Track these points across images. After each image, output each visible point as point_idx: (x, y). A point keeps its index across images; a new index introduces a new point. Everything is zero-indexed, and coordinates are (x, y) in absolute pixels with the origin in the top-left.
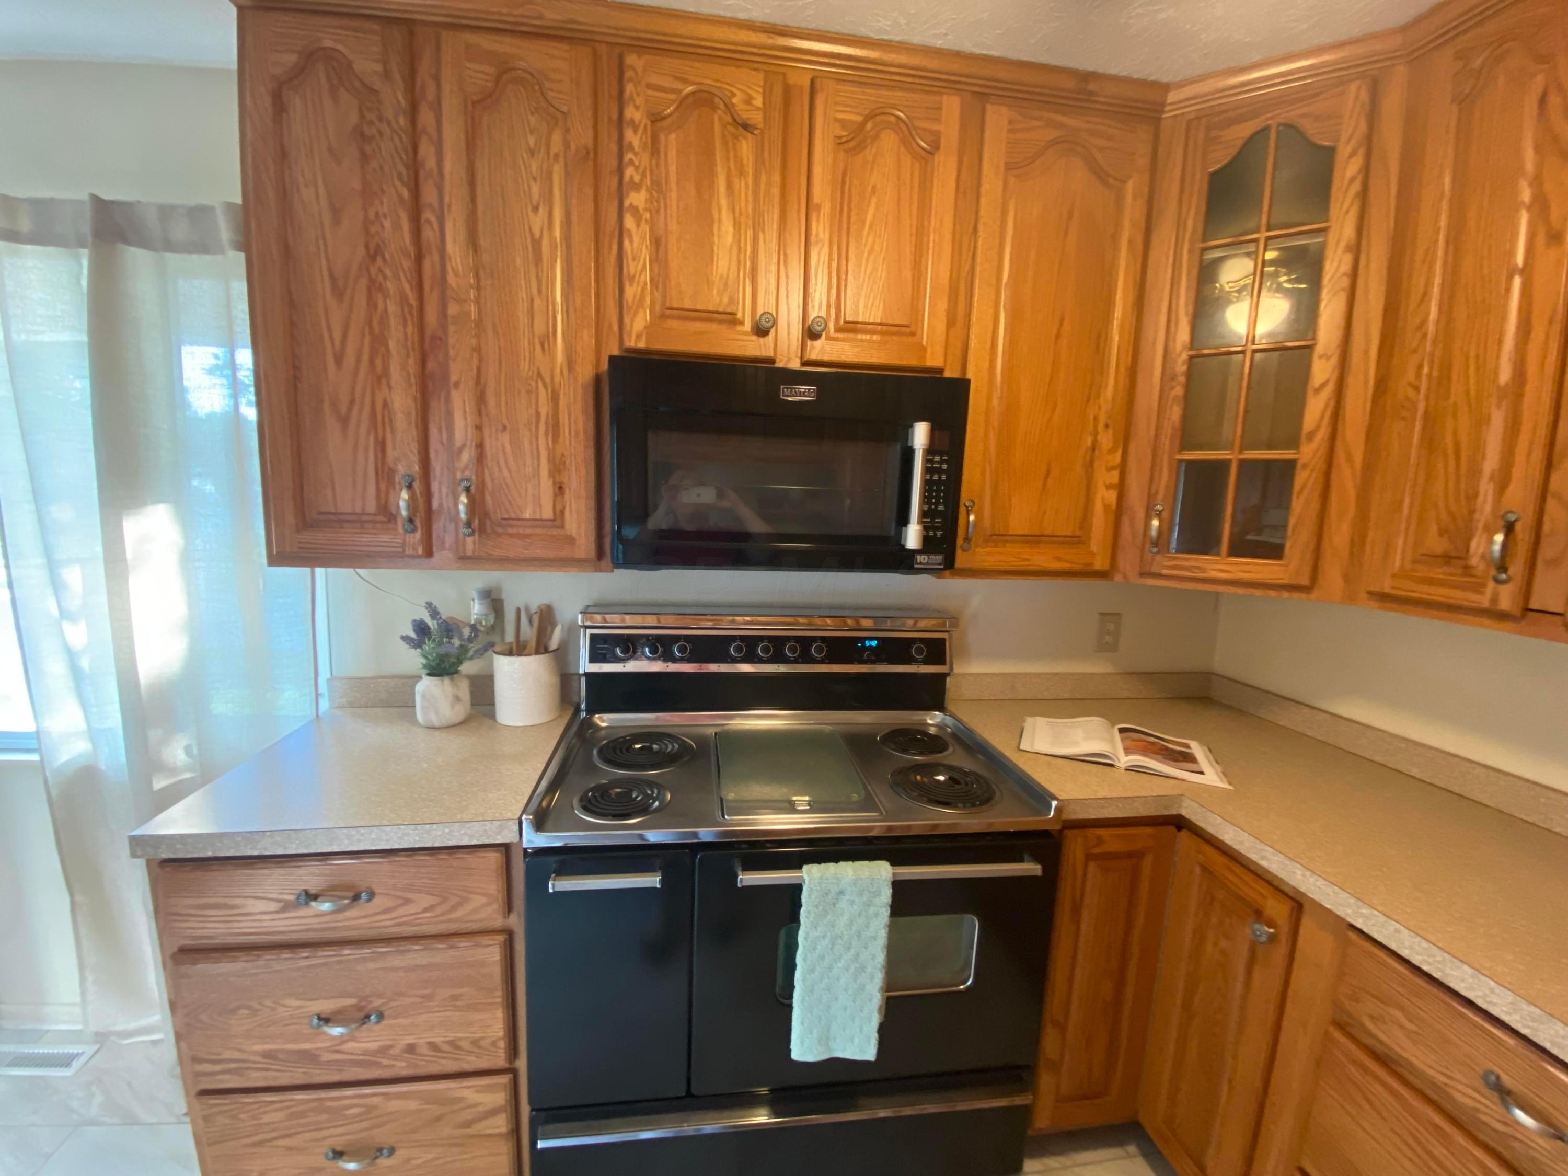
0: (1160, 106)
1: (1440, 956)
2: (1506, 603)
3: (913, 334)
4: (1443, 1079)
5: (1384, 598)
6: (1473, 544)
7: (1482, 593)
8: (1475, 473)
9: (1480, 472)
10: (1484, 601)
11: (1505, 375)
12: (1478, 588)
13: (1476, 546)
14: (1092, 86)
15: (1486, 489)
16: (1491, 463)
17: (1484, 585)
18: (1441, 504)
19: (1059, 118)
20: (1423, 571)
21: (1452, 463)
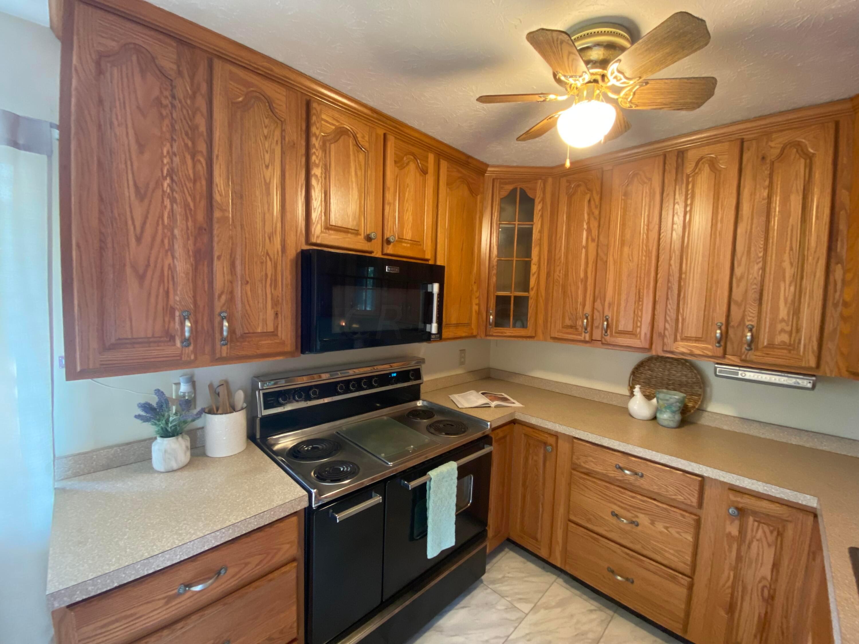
0: (485, 171)
1: (599, 437)
2: (587, 338)
3: (420, 245)
4: (605, 472)
5: (555, 339)
6: (578, 322)
7: (581, 336)
8: (577, 302)
9: (578, 302)
10: (582, 338)
11: (582, 275)
12: (580, 334)
13: (579, 323)
14: (470, 160)
15: (580, 308)
16: (580, 299)
17: (582, 334)
18: (569, 310)
19: (460, 169)
20: (565, 330)
21: (570, 298)
